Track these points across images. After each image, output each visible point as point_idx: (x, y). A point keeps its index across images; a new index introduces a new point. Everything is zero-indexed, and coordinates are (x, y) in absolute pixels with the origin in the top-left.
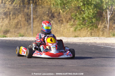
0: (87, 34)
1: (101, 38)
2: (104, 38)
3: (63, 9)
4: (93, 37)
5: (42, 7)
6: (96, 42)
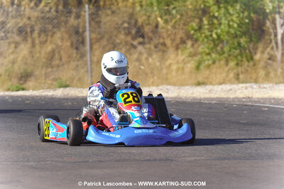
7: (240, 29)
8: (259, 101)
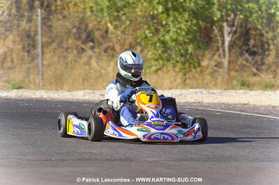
0: (175, 80)
1: (211, 91)
2: (220, 91)
3: (116, 20)
4: (192, 88)
5: (64, 17)
6: (201, 101)
7: (188, 37)
8: (209, 105)
